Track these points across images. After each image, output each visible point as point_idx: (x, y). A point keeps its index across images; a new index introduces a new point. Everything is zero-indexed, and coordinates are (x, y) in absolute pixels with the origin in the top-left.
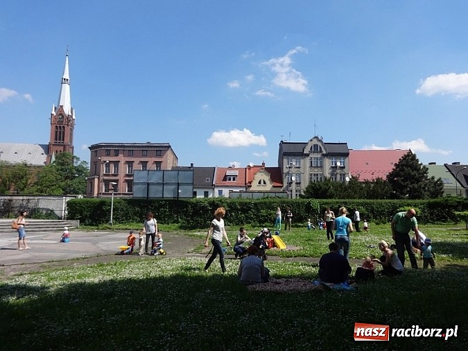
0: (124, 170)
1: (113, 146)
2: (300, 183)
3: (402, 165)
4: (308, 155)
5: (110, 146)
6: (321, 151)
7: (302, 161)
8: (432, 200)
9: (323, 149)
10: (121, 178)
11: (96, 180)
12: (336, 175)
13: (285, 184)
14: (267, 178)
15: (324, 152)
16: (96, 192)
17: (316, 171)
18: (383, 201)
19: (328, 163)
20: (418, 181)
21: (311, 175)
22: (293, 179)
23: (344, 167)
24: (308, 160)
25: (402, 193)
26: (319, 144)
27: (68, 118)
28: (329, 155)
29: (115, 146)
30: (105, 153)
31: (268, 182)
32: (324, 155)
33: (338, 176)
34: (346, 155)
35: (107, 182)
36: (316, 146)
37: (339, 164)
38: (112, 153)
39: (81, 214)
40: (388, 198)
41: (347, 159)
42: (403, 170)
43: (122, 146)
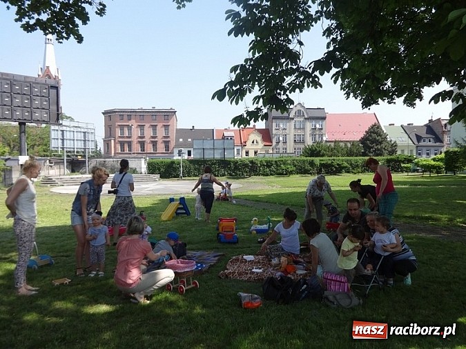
0: (136, 133)
1: (126, 112)
2: (286, 142)
3: (371, 132)
4: (293, 119)
5: (124, 112)
6: (303, 116)
7: (288, 124)
8: (389, 157)
9: (305, 114)
10: (134, 139)
11: (113, 141)
12: (315, 135)
13: (274, 143)
14: (258, 138)
15: (306, 116)
16: (113, 152)
17: (299, 132)
18: (358, 158)
19: (309, 125)
20: (381, 143)
21: (295, 135)
22: (281, 139)
23: (322, 129)
24: (293, 123)
25: (370, 152)
26: (302, 109)
27: (55, 79)
28: (310, 119)
29: (128, 112)
30: (118, 118)
31: (260, 142)
32: (305, 119)
33: (317, 136)
34: (324, 118)
35: (122, 144)
36: (299, 111)
37: (318, 126)
38: (125, 117)
39: (159, 170)
40: (360, 156)
41: (324, 122)
42: (371, 136)
43: (134, 112)
